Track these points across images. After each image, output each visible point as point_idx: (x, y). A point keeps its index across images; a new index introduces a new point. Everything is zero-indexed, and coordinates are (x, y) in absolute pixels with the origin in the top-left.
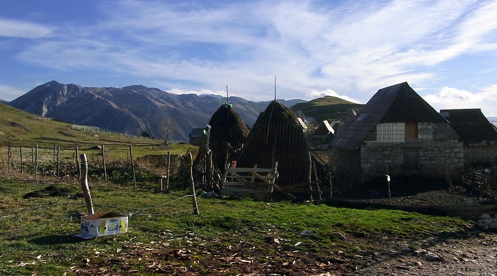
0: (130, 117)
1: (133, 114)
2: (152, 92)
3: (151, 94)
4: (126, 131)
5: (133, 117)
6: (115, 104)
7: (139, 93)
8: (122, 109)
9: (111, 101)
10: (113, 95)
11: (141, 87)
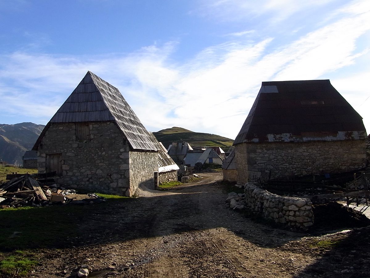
0: (20, 149)
1: (22, 147)
2: (39, 128)
3: (39, 130)
4: (16, 161)
5: (22, 149)
6: (7, 138)
7: (28, 129)
8: (13, 142)
9: (4, 136)
10: (5, 131)
11: (30, 124)
